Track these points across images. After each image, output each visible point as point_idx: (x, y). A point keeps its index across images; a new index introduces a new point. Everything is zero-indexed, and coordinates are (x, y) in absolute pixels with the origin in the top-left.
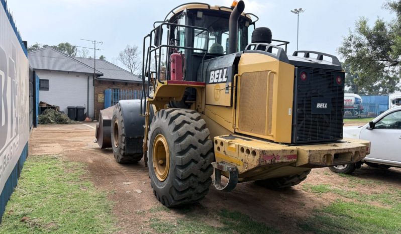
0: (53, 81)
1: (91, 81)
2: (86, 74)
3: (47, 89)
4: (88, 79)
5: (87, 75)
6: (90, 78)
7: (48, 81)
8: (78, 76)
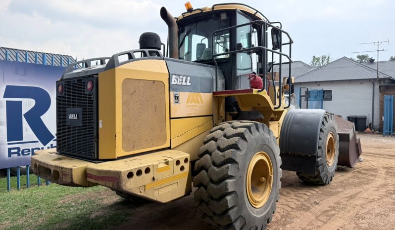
0: (336, 91)
1: (377, 87)
2: (369, 80)
3: (330, 99)
4: (374, 85)
5: (372, 81)
6: (375, 84)
7: (331, 91)
8: (362, 83)
